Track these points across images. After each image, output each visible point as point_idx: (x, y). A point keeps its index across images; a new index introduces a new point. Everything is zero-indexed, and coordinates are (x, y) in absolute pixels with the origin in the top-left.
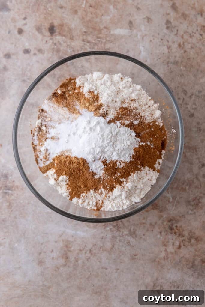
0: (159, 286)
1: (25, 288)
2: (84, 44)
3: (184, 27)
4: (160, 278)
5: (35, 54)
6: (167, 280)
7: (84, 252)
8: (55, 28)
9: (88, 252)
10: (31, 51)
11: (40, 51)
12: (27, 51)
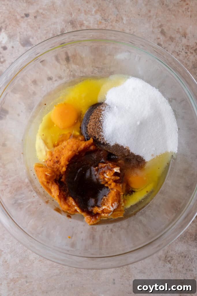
0: (170, 257)
1: (62, 268)
2: (94, 70)
3: (172, 47)
4: (170, 251)
5: (56, 80)
6: (175, 251)
7: (106, 231)
8: (70, 58)
9: (110, 231)
10: (53, 78)
11: (60, 78)
12: (50, 79)
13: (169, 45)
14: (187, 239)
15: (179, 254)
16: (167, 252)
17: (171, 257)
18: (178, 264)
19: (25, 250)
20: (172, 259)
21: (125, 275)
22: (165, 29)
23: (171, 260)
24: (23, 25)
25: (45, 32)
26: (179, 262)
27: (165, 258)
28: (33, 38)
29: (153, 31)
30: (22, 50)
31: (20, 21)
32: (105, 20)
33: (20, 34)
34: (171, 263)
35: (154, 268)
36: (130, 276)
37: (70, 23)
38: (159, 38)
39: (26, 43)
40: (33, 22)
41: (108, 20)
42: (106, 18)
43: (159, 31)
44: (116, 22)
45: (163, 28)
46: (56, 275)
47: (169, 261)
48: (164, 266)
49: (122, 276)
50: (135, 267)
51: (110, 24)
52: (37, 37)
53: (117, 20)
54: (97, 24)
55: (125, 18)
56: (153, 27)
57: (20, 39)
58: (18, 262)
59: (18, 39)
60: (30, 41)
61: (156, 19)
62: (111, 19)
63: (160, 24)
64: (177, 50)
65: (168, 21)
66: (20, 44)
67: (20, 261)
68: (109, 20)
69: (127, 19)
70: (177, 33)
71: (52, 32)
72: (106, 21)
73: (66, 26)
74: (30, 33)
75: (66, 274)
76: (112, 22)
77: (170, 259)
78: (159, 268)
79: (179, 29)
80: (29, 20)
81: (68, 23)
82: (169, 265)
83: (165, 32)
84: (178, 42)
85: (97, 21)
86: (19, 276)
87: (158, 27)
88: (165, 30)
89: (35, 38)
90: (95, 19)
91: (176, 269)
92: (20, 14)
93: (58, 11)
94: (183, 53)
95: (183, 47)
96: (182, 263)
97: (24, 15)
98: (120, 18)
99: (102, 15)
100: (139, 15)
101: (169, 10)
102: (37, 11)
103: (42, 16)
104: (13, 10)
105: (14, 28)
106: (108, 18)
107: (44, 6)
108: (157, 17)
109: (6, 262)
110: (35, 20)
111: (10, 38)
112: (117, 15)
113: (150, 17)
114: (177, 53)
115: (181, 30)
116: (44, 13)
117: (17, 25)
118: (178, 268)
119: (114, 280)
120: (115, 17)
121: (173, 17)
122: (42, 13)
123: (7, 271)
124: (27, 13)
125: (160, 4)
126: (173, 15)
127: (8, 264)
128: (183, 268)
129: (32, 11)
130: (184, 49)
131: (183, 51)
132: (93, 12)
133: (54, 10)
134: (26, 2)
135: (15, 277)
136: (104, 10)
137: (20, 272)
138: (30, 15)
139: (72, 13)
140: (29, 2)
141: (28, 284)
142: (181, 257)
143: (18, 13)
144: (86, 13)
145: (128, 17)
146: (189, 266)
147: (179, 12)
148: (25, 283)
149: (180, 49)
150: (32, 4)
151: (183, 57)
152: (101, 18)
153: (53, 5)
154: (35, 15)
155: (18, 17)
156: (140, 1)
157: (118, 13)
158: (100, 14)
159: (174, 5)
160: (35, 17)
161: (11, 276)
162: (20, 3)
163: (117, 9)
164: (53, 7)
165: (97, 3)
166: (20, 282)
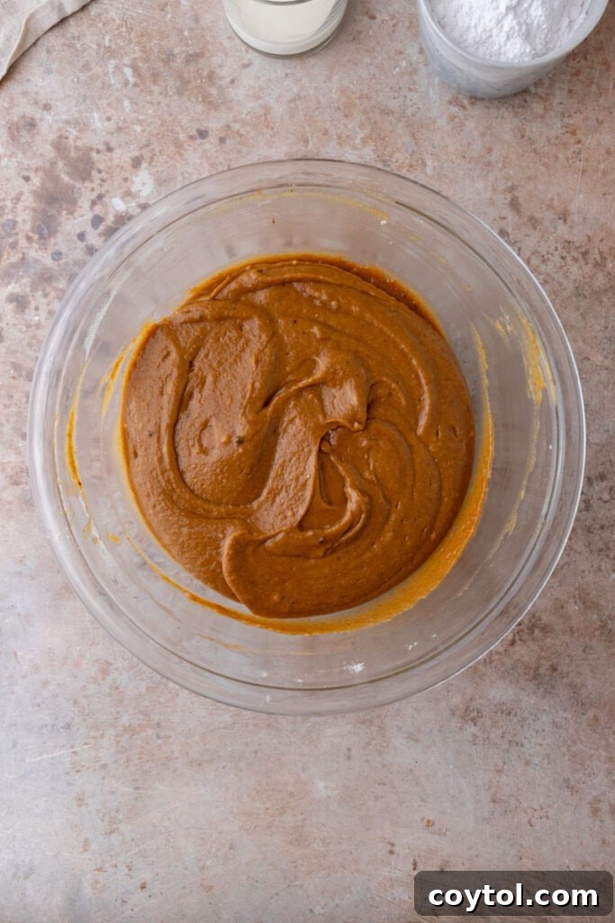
13: (526, 235)
14: (516, 675)
15: (496, 706)
16: (471, 699)
17: (479, 712)
18: (492, 727)
20: (480, 715)
21: (374, 742)
22: (521, 196)
23: (478, 717)
24: (193, 156)
26: (494, 725)
27: (465, 712)
29: (491, 199)
31: (185, 146)
32: (384, 161)
33: (184, 178)
34: (477, 723)
35: (440, 731)
36: (384, 745)
38: (504, 218)
40: (217, 151)
41: (390, 163)
42: (387, 158)
43: (506, 202)
44: (408, 171)
45: (517, 194)
46: (224, 728)
47: (472, 720)
48: (461, 729)
49: (368, 743)
50: (397, 726)
53: (411, 166)
55: (429, 163)
56: (494, 190)
58: (143, 689)
61: (502, 170)
62: (397, 161)
63: (510, 184)
64: (543, 249)
65: (529, 178)
67: (147, 689)
68: (392, 162)
69: (436, 164)
70: (547, 210)
72: (385, 166)
75: (247, 726)
77: (475, 714)
78: (451, 732)
79: (552, 200)
80: (207, 146)
82: (471, 729)
83: (520, 205)
84: (546, 231)
86: (143, 722)
87: (504, 190)
88: (521, 200)
91: (488, 738)
92: (187, 128)
93: (275, 130)
94: (556, 259)
95: (556, 243)
96: (502, 726)
97: (196, 133)
98: (420, 162)
99: (377, 149)
100: (464, 157)
101: (535, 151)
102: (228, 127)
103: (238, 139)
104: (170, 119)
105: (171, 162)
106: (391, 157)
107: (244, 116)
108: (504, 167)
109: (117, 688)
110: (222, 147)
111: (160, 185)
112: (413, 151)
113: (489, 164)
114: (543, 256)
115: (556, 203)
116: (242, 131)
117: (177, 156)
118: (492, 736)
119: (349, 750)
120: (409, 157)
121: (543, 169)
122: (237, 133)
123: (119, 709)
124: (202, 128)
125: (515, 136)
126: (543, 165)
127: (120, 692)
128: (503, 737)
129: (214, 124)
130: (560, 248)
131: (556, 253)
132: (358, 141)
133: (268, 126)
134: (203, 101)
135: (135, 722)
136: (384, 139)
137: (146, 714)
138: (210, 133)
139: (307, 138)
140: (210, 103)
141: (160, 741)
142: (499, 714)
143: (181, 126)
144: (341, 141)
145: (438, 160)
146: (515, 735)
147: (557, 158)
148: (155, 738)
149: (549, 247)
150: (217, 108)
151: (555, 265)
152: (374, 156)
153: (266, 114)
154: (221, 135)
155: (182, 137)
156: (470, 125)
157: (415, 148)
158: (374, 148)
159: (549, 141)
160: (222, 140)
161: (125, 720)
162: (188, 104)
163: (415, 139)
164: (266, 119)
165: (369, 119)
166: (144, 734)
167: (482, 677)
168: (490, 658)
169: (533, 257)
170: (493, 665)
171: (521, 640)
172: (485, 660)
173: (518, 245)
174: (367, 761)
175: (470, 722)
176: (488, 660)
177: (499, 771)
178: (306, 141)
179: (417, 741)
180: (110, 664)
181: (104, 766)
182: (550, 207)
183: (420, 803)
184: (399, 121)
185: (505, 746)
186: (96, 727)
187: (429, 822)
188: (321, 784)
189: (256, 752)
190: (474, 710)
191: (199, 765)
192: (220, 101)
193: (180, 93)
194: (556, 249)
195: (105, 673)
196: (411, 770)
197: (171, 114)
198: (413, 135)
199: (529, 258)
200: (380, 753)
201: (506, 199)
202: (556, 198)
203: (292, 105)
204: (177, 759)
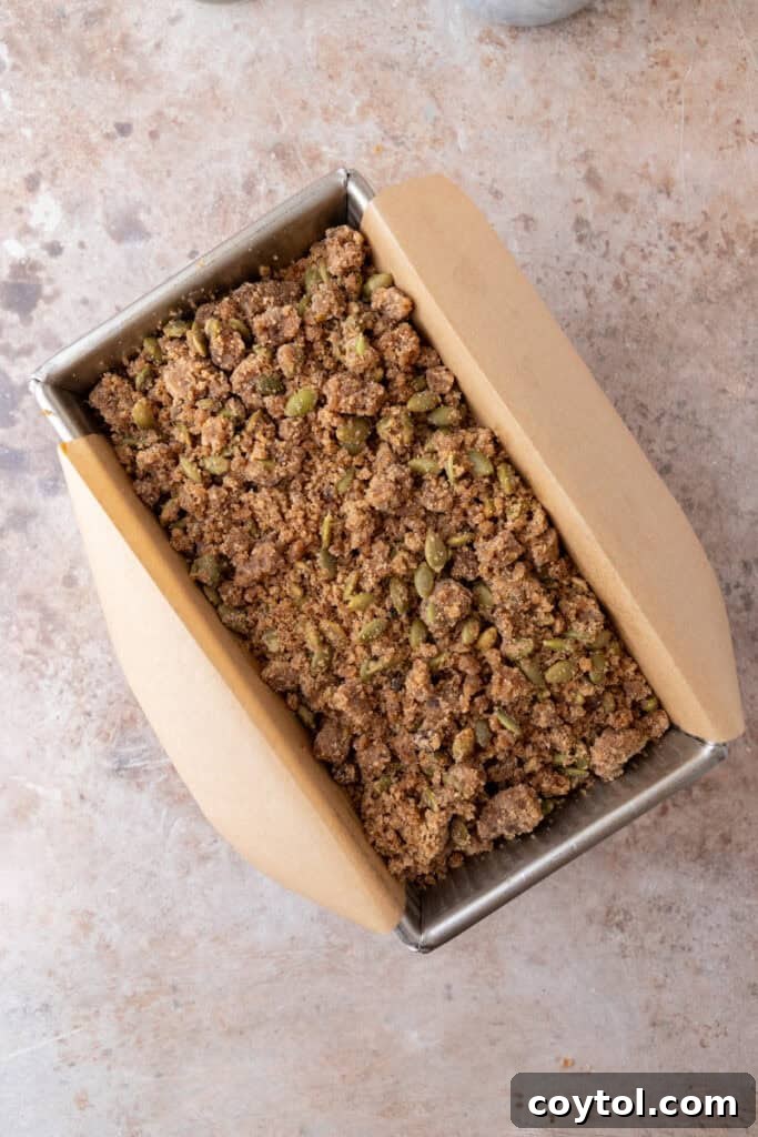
13: (616, 222)
14: (674, 854)
15: (649, 902)
16: (614, 897)
17: (626, 913)
18: (647, 931)
19: (165, 911)
20: (628, 917)
22: (600, 165)
23: (625, 919)
24: (114, 164)
25: (189, 187)
26: (649, 928)
27: (608, 915)
28: (149, 211)
29: (558, 175)
30: (115, 252)
31: (102, 151)
32: (394, 138)
33: (105, 197)
34: (626, 929)
35: (574, 946)
36: (497, 974)
37: (273, 156)
38: (580, 200)
39: (127, 228)
40: (148, 152)
41: (404, 139)
42: (399, 133)
43: (580, 176)
44: (432, 147)
45: (595, 163)
46: (269, 981)
47: (618, 925)
48: (602, 940)
49: (475, 974)
50: (513, 947)
51: (414, 153)
52: (162, 207)
53: (435, 141)
54: (368, 154)
55: (461, 133)
56: (561, 162)
57: (107, 215)
58: (144, 942)
59: (98, 215)
60: (140, 221)
61: (568, 130)
62: (414, 136)
63: (582, 150)
64: (641, 238)
65: (609, 138)
66: (104, 234)
67: (151, 943)
68: (408, 138)
69: (471, 132)
70: (641, 182)
71: (213, 188)
72: (398, 145)
73: (260, 165)
74: (137, 193)
76: (418, 146)
77: (621, 917)
78: (588, 945)
79: (647, 165)
80: (132, 147)
81: (270, 152)
82: (618, 937)
83: (600, 179)
84: (642, 213)
85: (368, 144)
86: (150, 988)
87: (576, 160)
88: (600, 171)
89: (156, 211)
90: (361, 137)
91: (642, 947)
92: (101, 124)
93: (230, 110)
94: (662, 251)
95: (660, 228)
96: (660, 929)
97: (114, 130)
98: (447, 132)
99: (382, 121)
100: (511, 118)
101: (612, 97)
102: (160, 114)
103: (177, 129)
104: (73, 112)
105: (83, 176)
106: (405, 131)
107: (181, 95)
108: (571, 126)
109: (108, 946)
110: (154, 146)
111: (70, 212)
112: (436, 119)
113: (548, 123)
114: (642, 250)
115: (652, 169)
116: (181, 118)
117: (90, 165)
118: (648, 944)
119: (449, 987)
120: (430, 127)
121: (628, 122)
122: (174, 121)
123: (114, 976)
124: (123, 121)
125: (582, 78)
126: (627, 116)
127: (114, 952)
128: (662, 942)
129: (139, 112)
130: (666, 237)
131: (660, 244)
132: (353, 113)
133: (218, 106)
134: (118, 80)
135: (140, 989)
136: (389, 105)
137: (154, 977)
138: (135, 127)
139: (278, 116)
140: (127, 81)
141: (179, 1010)
142: (655, 912)
143: (92, 122)
144: (327, 115)
145: (473, 127)
146: (679, 937)
147: (645, 103)
148: (172, 1008)
149: (650, 235)
150: (139, 88)
151: (661, 262)
152: (380, 132)
153: (212, 88)
154: (150, 129)
155: (95, 137)
156: (514, 69)
157: (437, 113)
158: (377, 120)
159: (631, 80)
160: (153, 135)
161: (126, 988)
162: (97, 85)
163: (436, 99)
164: (214, 97)
165: (365, 78)
166: (155, 1004)
167: (625, 865)
168: (634, 838)
169: (628, 253)
170: (639, 845)
171: (675, 805)
172: (627, 841)
173: (605, 237)
174: (475, 998)
175: (615, 928)
176: (631, 840)
177: (660, 987)
178: (277, 123)
179: (543, 963)
180: (92, 915)
181: (107, 1053)
182: (645, 176)
183: (552, 1040)
184: (409, 75)
185: (666, 952)
186: (85, 1004)
187: (566, 1062)
188: (414, 1035)
189: (318, 1007)
190: (619, 912)
191: (241, 1033)
192: (143, 77)
193: (82, 72)
194: (660, 237)
195: (86, 928)
196: (538, 1002)
197: (74, 106)
198: (432, 94)
199: (623, 254)
200: (492, 986)
201: (579, 172)
202: (651, 162)
203: (250, 70)
204: (208, 1029)
